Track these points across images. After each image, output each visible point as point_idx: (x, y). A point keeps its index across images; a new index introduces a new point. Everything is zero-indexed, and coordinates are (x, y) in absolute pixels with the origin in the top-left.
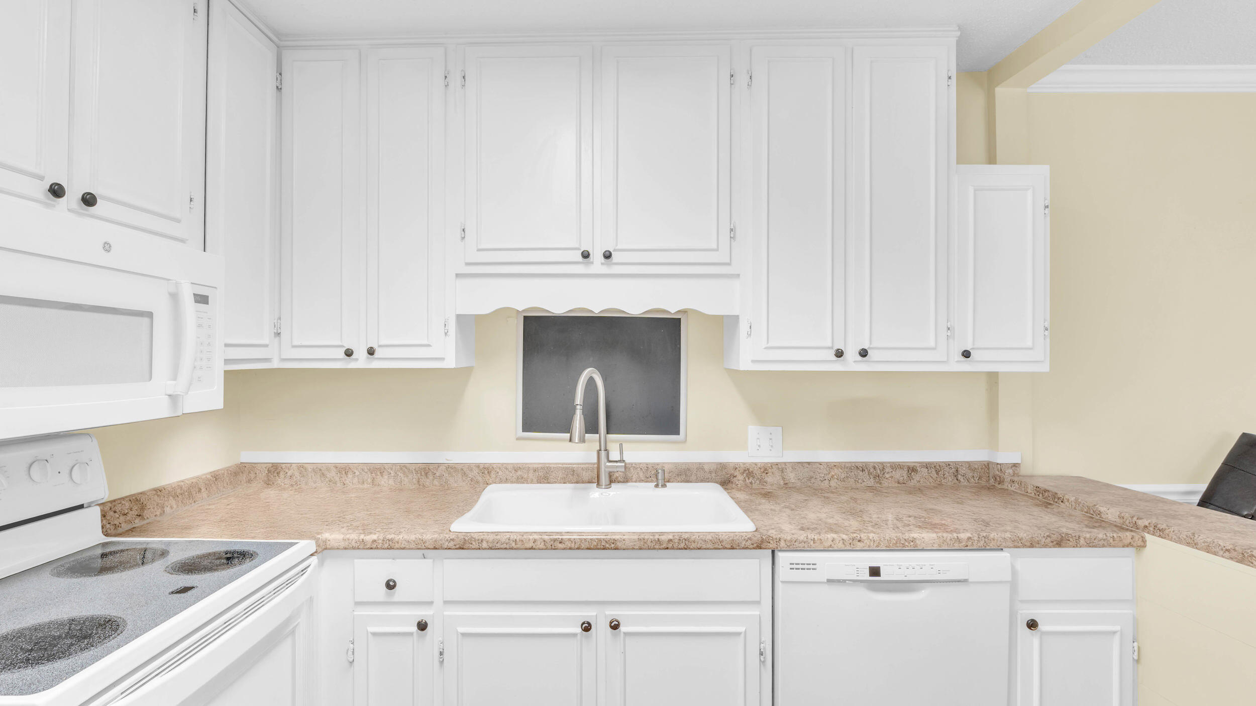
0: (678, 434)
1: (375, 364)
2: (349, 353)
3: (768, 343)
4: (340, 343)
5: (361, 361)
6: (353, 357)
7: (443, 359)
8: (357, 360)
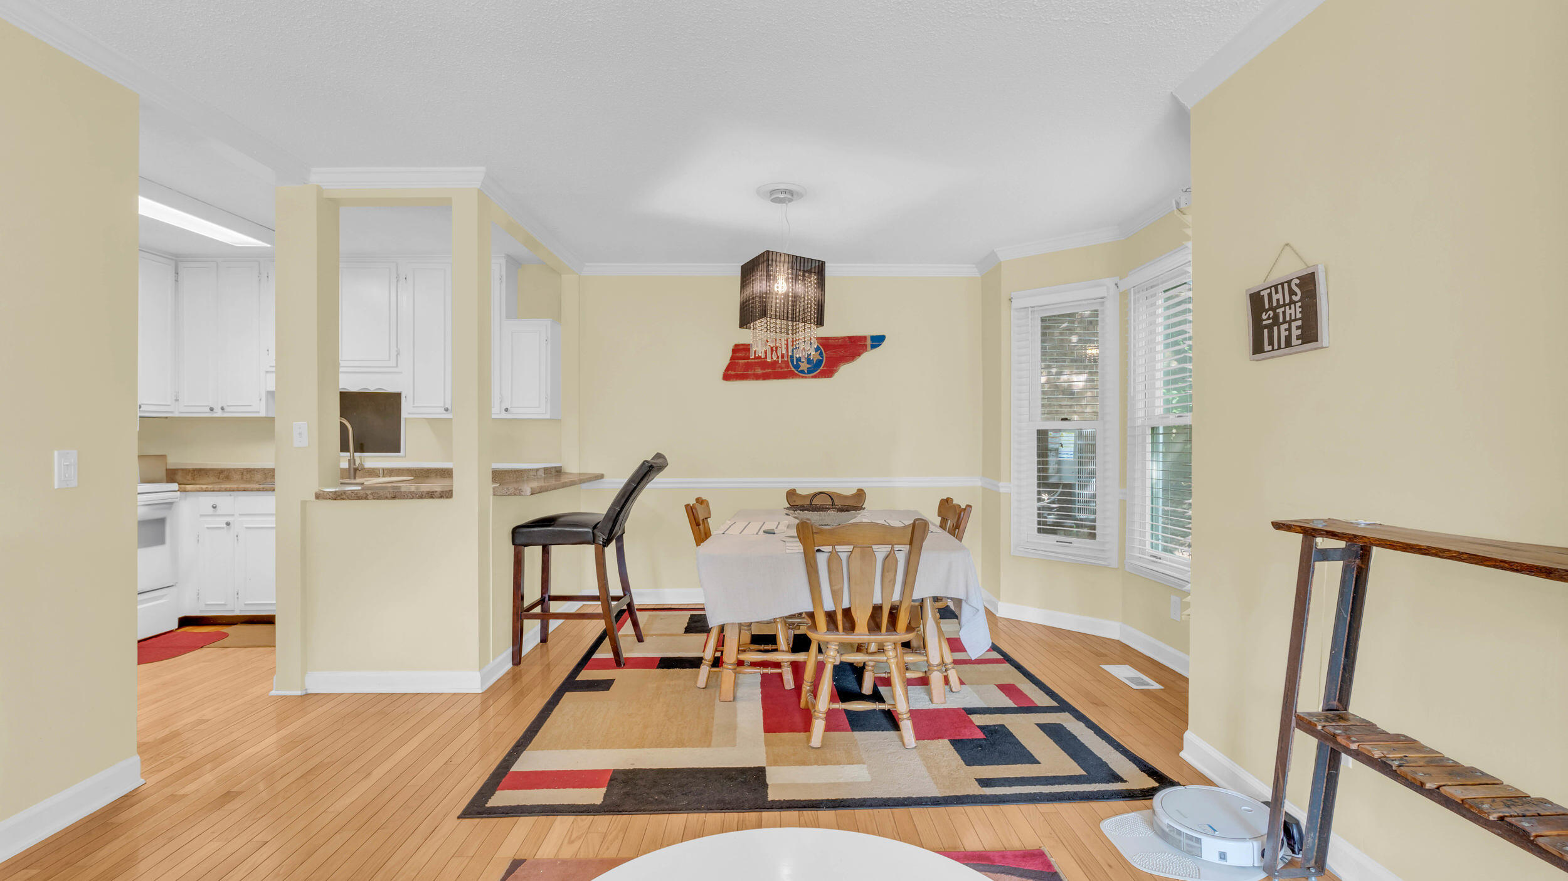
0: (400, 452)
1: (226, 415)
2: (212, 409)
3: (414, 404)
4: (207, 404)
5: (218, 414)
6: (214, 410)
7: (259, 412)
8: (216, 413)
